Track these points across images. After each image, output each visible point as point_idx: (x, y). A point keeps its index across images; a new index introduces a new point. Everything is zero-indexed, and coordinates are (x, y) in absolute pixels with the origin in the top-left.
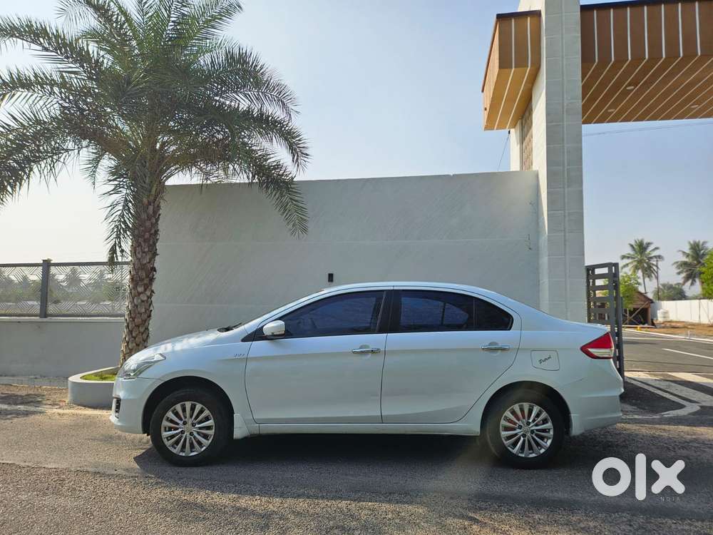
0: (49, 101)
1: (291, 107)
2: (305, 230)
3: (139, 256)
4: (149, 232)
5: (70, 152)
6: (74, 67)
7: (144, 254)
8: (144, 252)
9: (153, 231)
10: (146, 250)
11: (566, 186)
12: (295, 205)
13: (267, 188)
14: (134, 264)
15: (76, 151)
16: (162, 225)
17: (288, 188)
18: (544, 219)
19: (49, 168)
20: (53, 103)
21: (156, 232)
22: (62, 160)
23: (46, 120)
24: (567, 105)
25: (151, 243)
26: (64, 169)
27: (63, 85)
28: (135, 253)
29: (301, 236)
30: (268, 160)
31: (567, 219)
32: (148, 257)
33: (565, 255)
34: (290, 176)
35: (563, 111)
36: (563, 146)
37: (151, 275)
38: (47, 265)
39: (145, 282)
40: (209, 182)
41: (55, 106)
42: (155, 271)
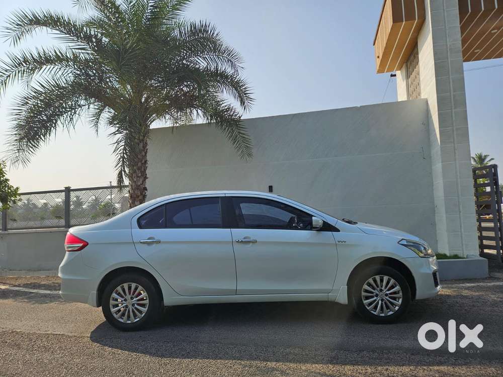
0: (66, 71)
1: (238, 64)
2: (250, 155)
3: (135, 180)
4: (141, 162)
5: (83, 107)
6: (83, 45)
7: (138, 178)
8: (138, 177)
9: (143, 161)
10: (140, 175)
11: (453, 108)
12: (242, 137)
13: (222, 125)
14: (132, 186)
15: (87, 106)
16: (149, 157)
17: (237, 125)
18: (436, 134)
19: (69, 119)
20: (69, 72)
21: (146, 162)
22: (77, 113)
23: (64, 85)
24: (450, 46)
25: (143, 170)
26: (79, 120)
27: (76, 58)
28: (132, 177)
29: (248, 159)
30: (221, 105)
31: (455, 133)
32: (141, 180)
33: (455, 160)
34: (238, 115)
35: (447, 51)
36: (449, 78)
37: (144, 193)
38: (68, 190)
39: (140, 198)
40: (178, 125)
41: (70, 75)
42: (146, 190)
